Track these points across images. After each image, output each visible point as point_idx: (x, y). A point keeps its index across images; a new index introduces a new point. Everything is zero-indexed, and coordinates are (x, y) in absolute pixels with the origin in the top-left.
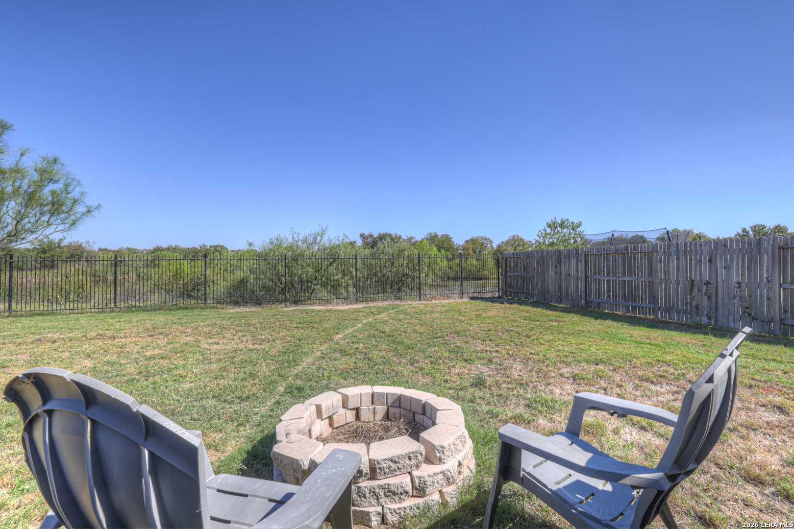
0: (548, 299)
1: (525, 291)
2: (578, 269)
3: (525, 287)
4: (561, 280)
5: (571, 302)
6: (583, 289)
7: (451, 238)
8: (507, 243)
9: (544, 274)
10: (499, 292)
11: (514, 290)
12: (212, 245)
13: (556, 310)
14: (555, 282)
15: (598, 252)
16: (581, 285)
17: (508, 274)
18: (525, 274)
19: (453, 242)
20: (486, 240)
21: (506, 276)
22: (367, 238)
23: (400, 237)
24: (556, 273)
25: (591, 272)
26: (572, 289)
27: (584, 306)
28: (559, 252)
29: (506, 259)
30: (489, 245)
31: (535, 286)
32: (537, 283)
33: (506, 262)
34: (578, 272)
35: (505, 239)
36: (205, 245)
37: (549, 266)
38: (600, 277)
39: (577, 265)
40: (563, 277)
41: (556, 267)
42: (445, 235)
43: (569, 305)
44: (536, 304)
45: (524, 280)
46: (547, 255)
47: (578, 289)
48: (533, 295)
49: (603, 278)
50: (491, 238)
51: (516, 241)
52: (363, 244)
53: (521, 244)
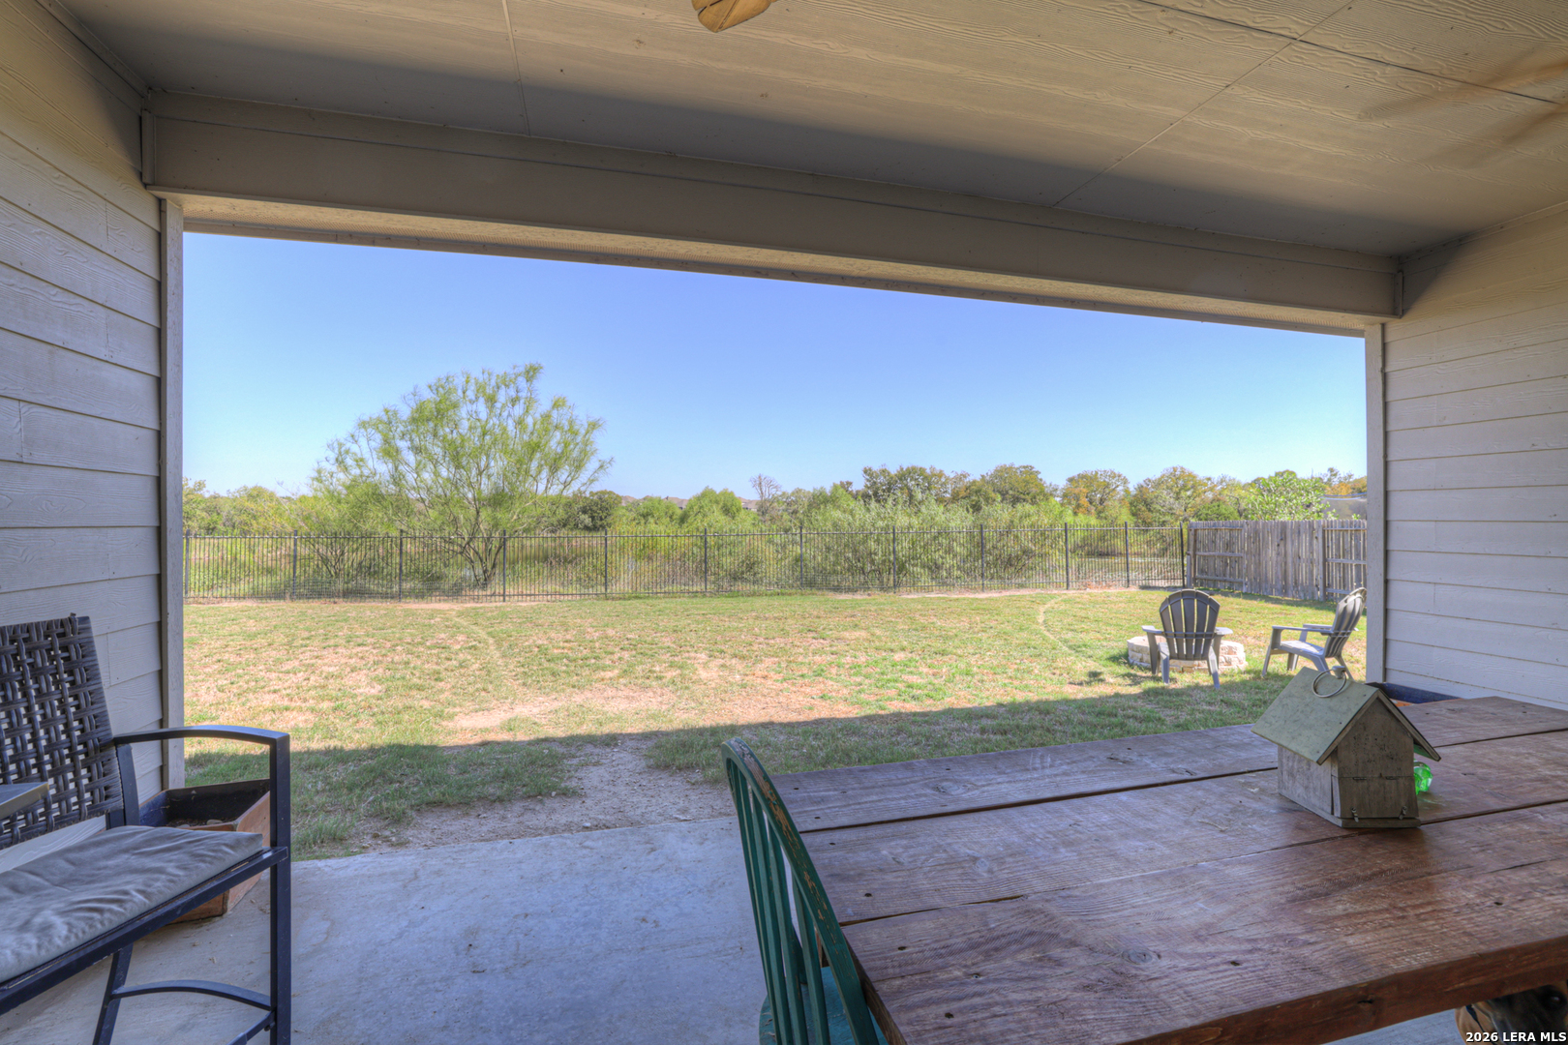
0: (1266, 589)
1: (1228, 577)
2: (1313, 550)
3: (1228, 572)
4: (1286, 563)
5: (1302, 595)
6: (1321, 576)
7: (1038, 472)
8: (1158, 483)
9: (1259, 555)
10: (1183, 579)
11: (1209, 577)
13: (1281, 604)
14: (1276, 566)
15: (1343, 527)
16: (1317, 572)
17: (1198, 553)
18: (1229, 554)
19: (1041, 480)
20: (1114, 477)
21: (1195, 555)
22: (877, 477)
23: (941, 474)
24: (1278, 554)
25: (1332, 552)
26: (1303, 576)
27: (1322, 600)
28: (1284, 525)
29: (1196, 530)
30: (1120, 488)
31: (1244, 571)
32: (1248, 566)
33: (1195, 535)
34: (1312, 553)
35: (1155, 473)
37: (1268, 543)
38: (1345, 561)
39: (1311, 544)
40: (1290, 560)
41: (1278, 545)
42: (1024, 467)
43: (1300, 597)
44: (1247, 596)
45: (1226, 562)
46: (1263, 528)
47: (1312, 576)
48: (1241, 584)
49: (1350, 562)
50: (1124, 473)
51: (1178, 478)
52: (868, 488)
53: (1189, 486)
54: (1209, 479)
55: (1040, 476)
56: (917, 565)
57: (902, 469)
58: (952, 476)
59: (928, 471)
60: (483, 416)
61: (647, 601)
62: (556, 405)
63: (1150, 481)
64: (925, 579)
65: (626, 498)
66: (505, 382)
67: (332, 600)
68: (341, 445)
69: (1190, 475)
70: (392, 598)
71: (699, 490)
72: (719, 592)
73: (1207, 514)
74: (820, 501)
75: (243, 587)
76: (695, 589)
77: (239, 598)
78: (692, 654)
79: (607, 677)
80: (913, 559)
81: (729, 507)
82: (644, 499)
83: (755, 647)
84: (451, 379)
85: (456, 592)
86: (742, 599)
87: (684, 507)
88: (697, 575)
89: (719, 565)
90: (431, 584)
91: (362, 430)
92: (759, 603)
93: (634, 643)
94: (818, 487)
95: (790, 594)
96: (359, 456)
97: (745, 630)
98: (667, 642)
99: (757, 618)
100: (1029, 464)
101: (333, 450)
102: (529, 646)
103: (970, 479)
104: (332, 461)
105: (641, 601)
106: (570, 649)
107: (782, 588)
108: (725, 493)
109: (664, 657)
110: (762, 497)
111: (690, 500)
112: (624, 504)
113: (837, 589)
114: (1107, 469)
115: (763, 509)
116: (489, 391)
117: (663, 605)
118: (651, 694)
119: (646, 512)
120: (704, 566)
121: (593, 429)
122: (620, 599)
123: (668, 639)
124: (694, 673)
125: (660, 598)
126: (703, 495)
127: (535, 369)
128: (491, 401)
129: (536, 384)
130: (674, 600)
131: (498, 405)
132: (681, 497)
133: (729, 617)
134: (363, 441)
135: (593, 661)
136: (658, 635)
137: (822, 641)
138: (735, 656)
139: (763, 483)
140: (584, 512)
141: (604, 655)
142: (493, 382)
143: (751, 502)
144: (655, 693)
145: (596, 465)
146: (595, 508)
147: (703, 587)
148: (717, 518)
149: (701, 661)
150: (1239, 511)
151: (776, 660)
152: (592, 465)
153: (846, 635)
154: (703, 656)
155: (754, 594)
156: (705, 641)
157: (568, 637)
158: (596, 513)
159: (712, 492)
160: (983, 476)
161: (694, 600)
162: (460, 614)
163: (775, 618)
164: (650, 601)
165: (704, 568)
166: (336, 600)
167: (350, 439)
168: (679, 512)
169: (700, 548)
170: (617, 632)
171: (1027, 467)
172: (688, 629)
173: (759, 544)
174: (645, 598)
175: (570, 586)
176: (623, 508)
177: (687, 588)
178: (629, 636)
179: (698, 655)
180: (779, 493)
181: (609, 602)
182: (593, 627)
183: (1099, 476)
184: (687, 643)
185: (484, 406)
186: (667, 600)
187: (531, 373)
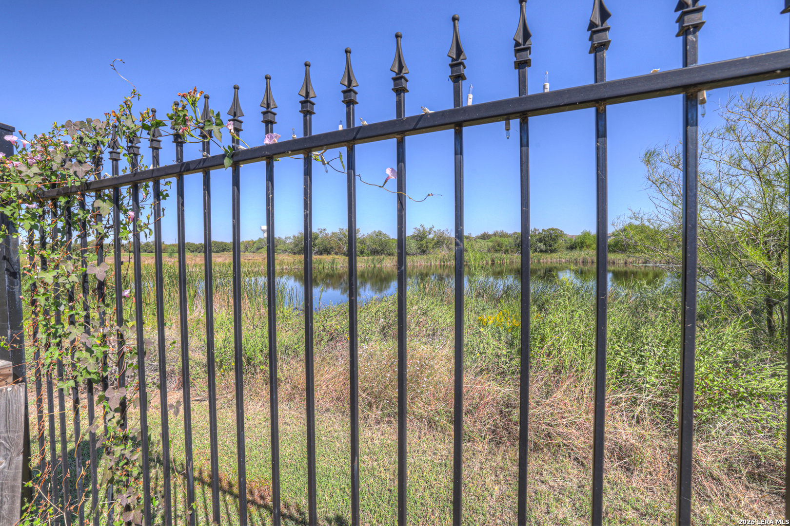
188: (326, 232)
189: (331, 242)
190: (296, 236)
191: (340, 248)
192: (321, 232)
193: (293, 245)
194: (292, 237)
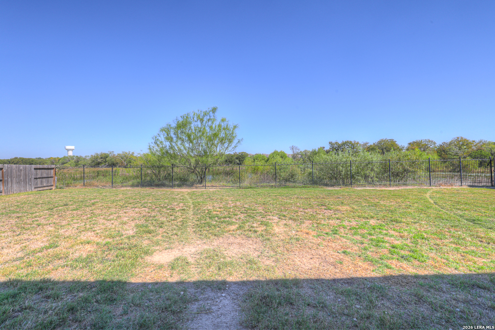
7: (396, 141)
8: (451, 143)
10: (492, 182)
12: (240, 152)
19: (397, 144)
20: (429, 142)
22: (334, 145)
23: (358, 143)
30: (432, 146)
35: (448, 140)
36: (236, 152)
42: (390, 140)
50: (434, 140)
51: (460, 141)
52: (331, 149)
53: (465, 144)
54: (474, 141)
55: (396, 143)
56: (359, 176)
57: (343, 142)
58: (362, 144)
59: (353, 142)
60: (200, 126)
61: (254, 189)
62: (223, 120)
63: (445, 143)
64: (362, 182)
65: (250, 154)
66: (205, 114)
67: (152, 187)
68: (156, 137)
69: (465, 140)
70: (170, 187)
71: (273, 151)
72: (280, 186)
73: (475, 155)
74: (314, 153)
75: (130, 183)
76: (272, 185)
77: (126, 186)
78: (271, 217)
79: (232, 229)
80: (357, 173)
81: (283, 156)
82: (256, 154)
83: (299, 214)
84: (189, 114)
85: (191, 185)
86: (290, 189)
87: (268, 157)
88: (272, 179)
89: (280, 176)
90: (183, 182)
91: (161, 132)
92: (297, 191)
93: (246, 210)
94: (314, 149)
95: (308, 187)
96: (161, 141)
97: (293, 204)
98: (260, 209)
99: (297, 198)
100: (392, 139)
101: (154, 139)
102: (204, 210)
103: (369, 144)
104: (154, 143)
105: (252, 189)
106: (220, 212)
107: (305, 185)
108: (281, 152)
109: (258, 218)
110: (293, 153)
111: (270, 154)
112: (249, 156)
113: (326, 185)
114: (427, 139)
115: (294, 157)
116: (201, 117)
117: (261, 191)
118: (251, 242)
119: (256, 158)
120: (275, 176)
121: (235, 128)
122: (245, 188)
123: (261, 208)
124: (272, 229)
125: (259, 188)
126: (274, 153)
127: (215, 109)
128: (202, 121)
129: (216, 114)
130: (264, 189)
131: (204, 122)
132: (267, 154)
133: (286, 197)
134: (162, 136)
135: (228, 219)
136: (257, 206)
137: (329, 211)
138: (291, 219)
139: (294, 148)
140: (237, 159)
141: (233, 216)
142: (202, 114)
143: (290, 155)
144: (253, 241)
145: (237, 141)
146: (240, 158)
147: (275, 184)
148: (279, 159)
149: (275, 221)
150: (491, 154)
151: (311, 222)
152: (235, 141)
153: (339, 208)
154: (276, 218)
155: (294, 187)
156: (277, 209)
157: (221, 206)
158: (241, 159)
159: (277, 151)
160: (374, 143)
161: (272, 189)
162: (189, 194)
163: (305, 198)
164: (255, 189)
165: (275, 177)
166: (154, 187)
167: (158, 135)
168: (266, 158)
169: (274, 170)
170: (240, 204)
171: (391, 140)
172: (269, 203)
173: (295, 168)
174: (254, 188)
175: (229, 183)
176: (249, 157)
177: (269, 184)
178: (245, 206)
179: (274, 218)
180: (299, 151)
181: (241, 189)
182: (232, 201)
183: (423, 142)
184: (269, 211)
185: (200, 122)
186: (262, 189)
187: (214, 110)
188: (114, 153)
189: (117, 160)
190: (93, 155)
191: (122, 163)
192: (110, 153)
193: (91, 161)
194: (90, 156)
